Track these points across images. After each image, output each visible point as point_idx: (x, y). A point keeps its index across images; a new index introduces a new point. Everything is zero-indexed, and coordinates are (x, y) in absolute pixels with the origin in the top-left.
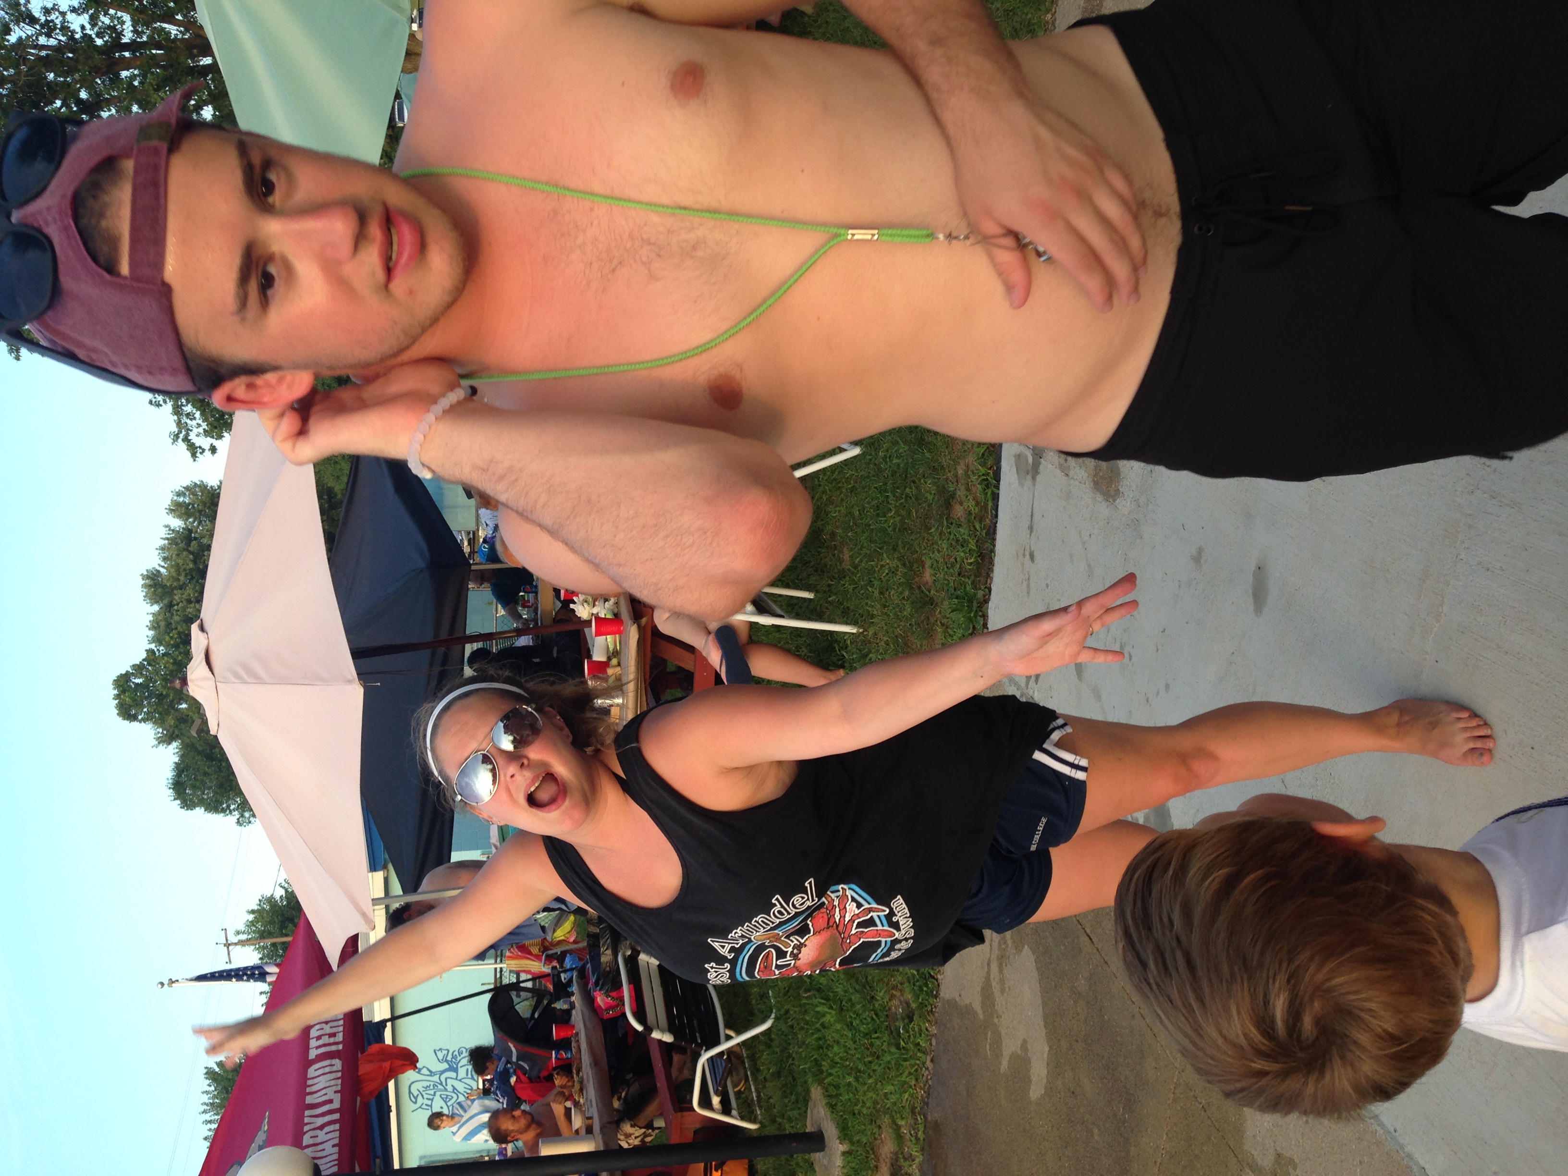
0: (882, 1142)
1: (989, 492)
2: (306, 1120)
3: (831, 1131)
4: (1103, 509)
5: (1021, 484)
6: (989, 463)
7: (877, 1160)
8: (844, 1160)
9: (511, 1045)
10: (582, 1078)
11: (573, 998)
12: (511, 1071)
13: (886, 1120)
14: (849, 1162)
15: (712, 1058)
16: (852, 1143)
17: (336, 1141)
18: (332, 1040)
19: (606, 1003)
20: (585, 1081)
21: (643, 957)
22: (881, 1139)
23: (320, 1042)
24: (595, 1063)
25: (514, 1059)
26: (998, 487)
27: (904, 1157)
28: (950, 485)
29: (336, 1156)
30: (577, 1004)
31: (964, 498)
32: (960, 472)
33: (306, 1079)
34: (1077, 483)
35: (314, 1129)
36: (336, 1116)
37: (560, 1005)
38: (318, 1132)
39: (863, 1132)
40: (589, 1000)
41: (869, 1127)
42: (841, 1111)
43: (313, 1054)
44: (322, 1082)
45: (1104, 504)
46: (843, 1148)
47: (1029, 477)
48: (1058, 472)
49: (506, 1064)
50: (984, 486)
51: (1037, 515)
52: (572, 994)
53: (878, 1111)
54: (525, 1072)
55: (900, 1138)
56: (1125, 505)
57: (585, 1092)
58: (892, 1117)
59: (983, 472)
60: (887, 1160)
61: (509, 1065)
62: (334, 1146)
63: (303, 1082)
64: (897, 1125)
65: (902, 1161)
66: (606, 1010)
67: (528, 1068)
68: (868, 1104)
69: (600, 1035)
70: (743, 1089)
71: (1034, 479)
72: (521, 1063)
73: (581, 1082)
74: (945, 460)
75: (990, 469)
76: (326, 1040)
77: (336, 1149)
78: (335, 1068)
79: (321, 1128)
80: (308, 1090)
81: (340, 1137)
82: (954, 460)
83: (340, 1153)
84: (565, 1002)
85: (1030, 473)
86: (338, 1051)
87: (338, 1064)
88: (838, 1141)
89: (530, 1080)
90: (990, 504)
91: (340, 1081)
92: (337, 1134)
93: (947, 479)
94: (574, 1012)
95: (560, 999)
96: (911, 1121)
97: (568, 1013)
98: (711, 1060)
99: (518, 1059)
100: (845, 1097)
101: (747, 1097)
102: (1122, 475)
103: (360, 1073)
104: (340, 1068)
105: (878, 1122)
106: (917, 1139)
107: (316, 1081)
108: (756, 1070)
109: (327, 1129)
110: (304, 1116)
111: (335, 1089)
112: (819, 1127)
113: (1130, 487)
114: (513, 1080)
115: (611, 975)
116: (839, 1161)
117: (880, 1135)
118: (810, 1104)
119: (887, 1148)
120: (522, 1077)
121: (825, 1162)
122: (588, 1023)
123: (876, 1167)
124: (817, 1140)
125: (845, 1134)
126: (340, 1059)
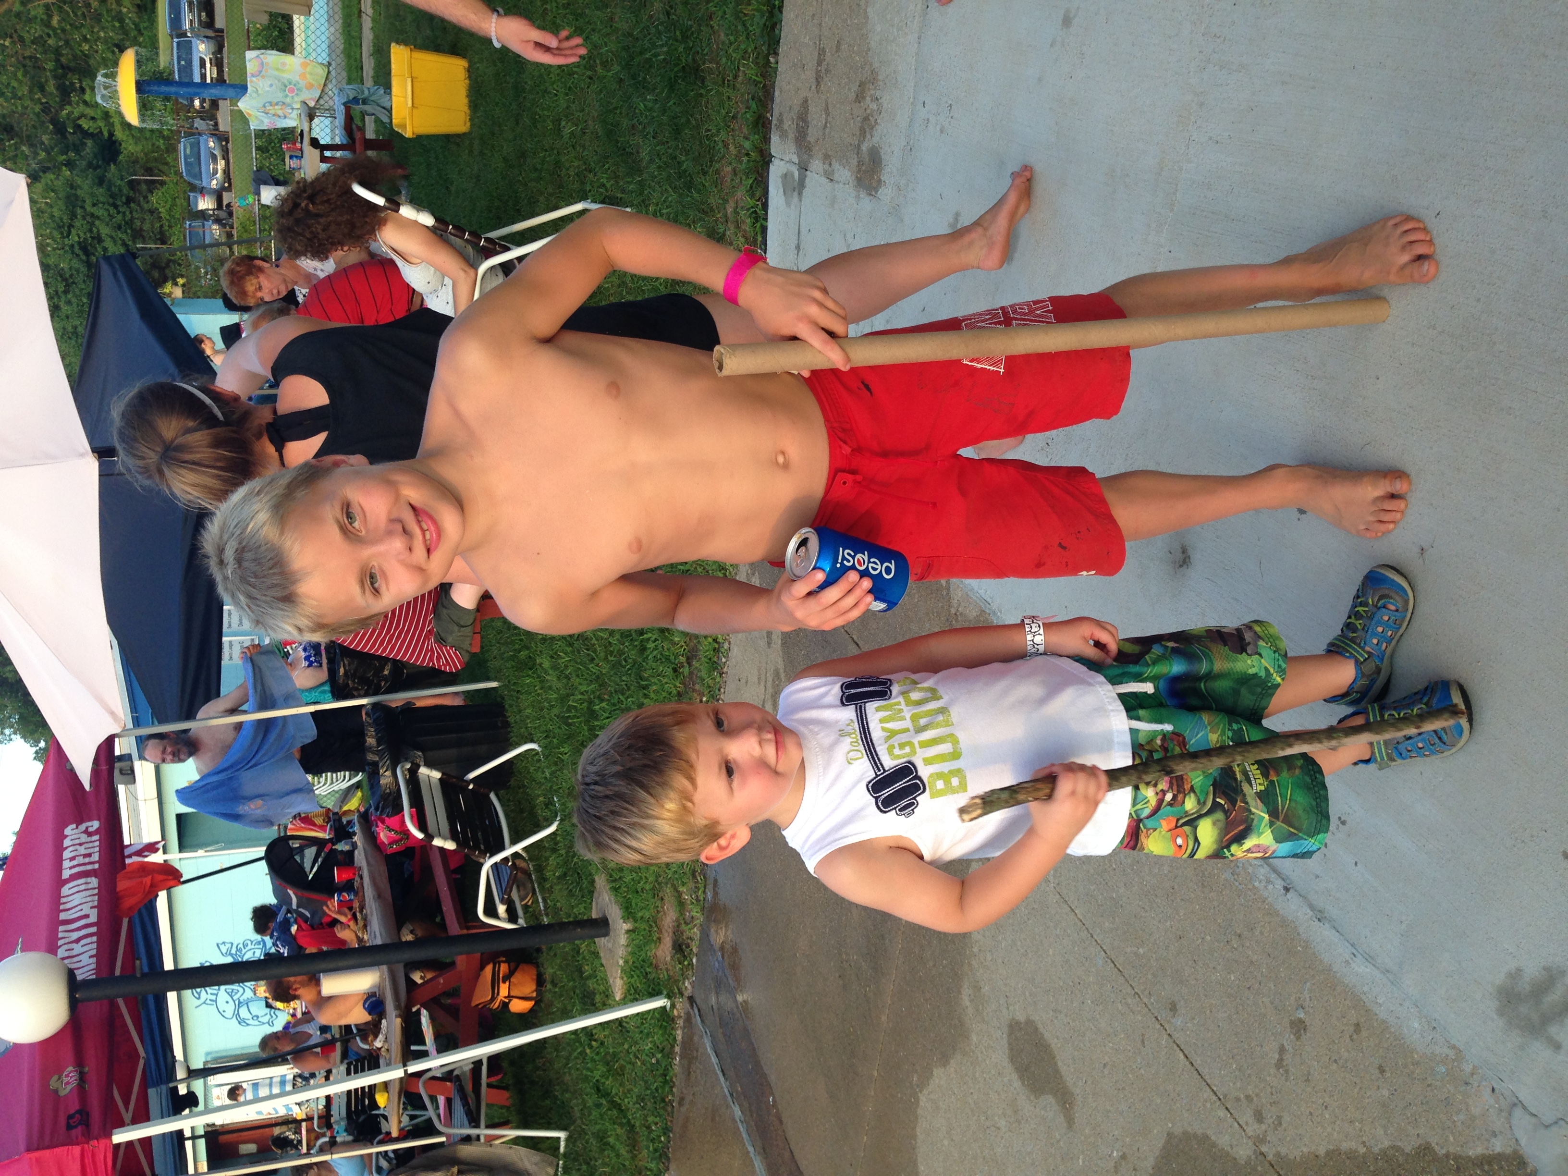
0: (665, 914)
1: (758, 225)
2: (60, 935)
3: (615, 913)
4: (866, 203)
5: (788, 204)
6: (758, 194)
7: (660, 931)
8: (627, 938)
9: (290, 892)
10: (366, 915)
11: (356, 838)
12: (292, 920)
13: (668, 891)
14: (633, 940)
15: (496, 863)
16: (636, 921)
17: (94, 952)
18: (87, 860)
19: (389, 837)
20: (369, 917)
21: (423, 771)
22: (664, 911)
23: (75, 863)
24: (379, 896)
25: (294, 906)
26: (766, 219)
27: (685, 923)
28: (720, 226)
29: (94, 966)
30: (359, 844)
31: (733, 237)
32: (730, 210)
33: (59, 897)
34: (841, 185)
35: (69, 943)
36: (94, 929)
37: (342, 847)
38: (74, 945)
39: (646, 908)
40: (372, 838)
41: (653, 900)
42: (625, 892)
43: (66, 874)
44: (77, 899)
45: (868, 198)
46: (626, 926)
47: (796, 194)
48: (824, 180)
49: (287, 914)
50: (753, 220)
51: (804, 231)
52: (354, 834)
53: (659, 884)
54: (306, 919)
55: (681, 904)
56: (886, 193)
57: (368, 928)
58: (673, 886)
59: (752, 204)
60: (670, 930)
61: (289, 915)
62: (91, 957)
63: (57, 898)
64: (678, 891)
65: (683, 925)
66: (390, 844)
67: (309, 915)
68: (651, 879)
69: (383, 868)
70: (530, 903)
71: (800, 194)
72: (300, 910)
73: (365, 919)
74: (713, 201)
75: (758, 200)
76: (80, 860)
77: (94, 960)
78: (90, 886)
79: (77, 941)
80: (62, 907)
81: (97, 948)
82: (723, 199)
83: (97, 963)
84: (346, 844)
85: (797, 190)
86: (94, 870)
87: (94, 882)
88: (622, 921)
89: (312, 927)
90: (760, 239)
91: (96, 898)
92: (95, 945)
93: (717, 220)
94: (356, 852)
95: (341, 841)
96: (691, 885)
97: (350, 854)
98: (495, 866)
99: (298, 907)
100: (627, 879)
101: (534, 911)
102: (884, 163)
103: (118, 890)
104: (97, 886)
105: (660, 895)
106: (698, 900)
107: (70, 898)
108: (542, 880)
109: (83, 942)
110: (57, 932)
111: (91, 904)
112: (604, 914)
113: (892, 173)
114: (294, 929)
115: (391, 798)
116: (623, 940)
117: (663, 908)
118: (595, 895)
119: (670, 917)
120: (303, 925)
121: (610, 945)
122: (370, 859)
123: (659, 939)
124: (602, 925)
125: (629, 913)
126: (96, 877)
